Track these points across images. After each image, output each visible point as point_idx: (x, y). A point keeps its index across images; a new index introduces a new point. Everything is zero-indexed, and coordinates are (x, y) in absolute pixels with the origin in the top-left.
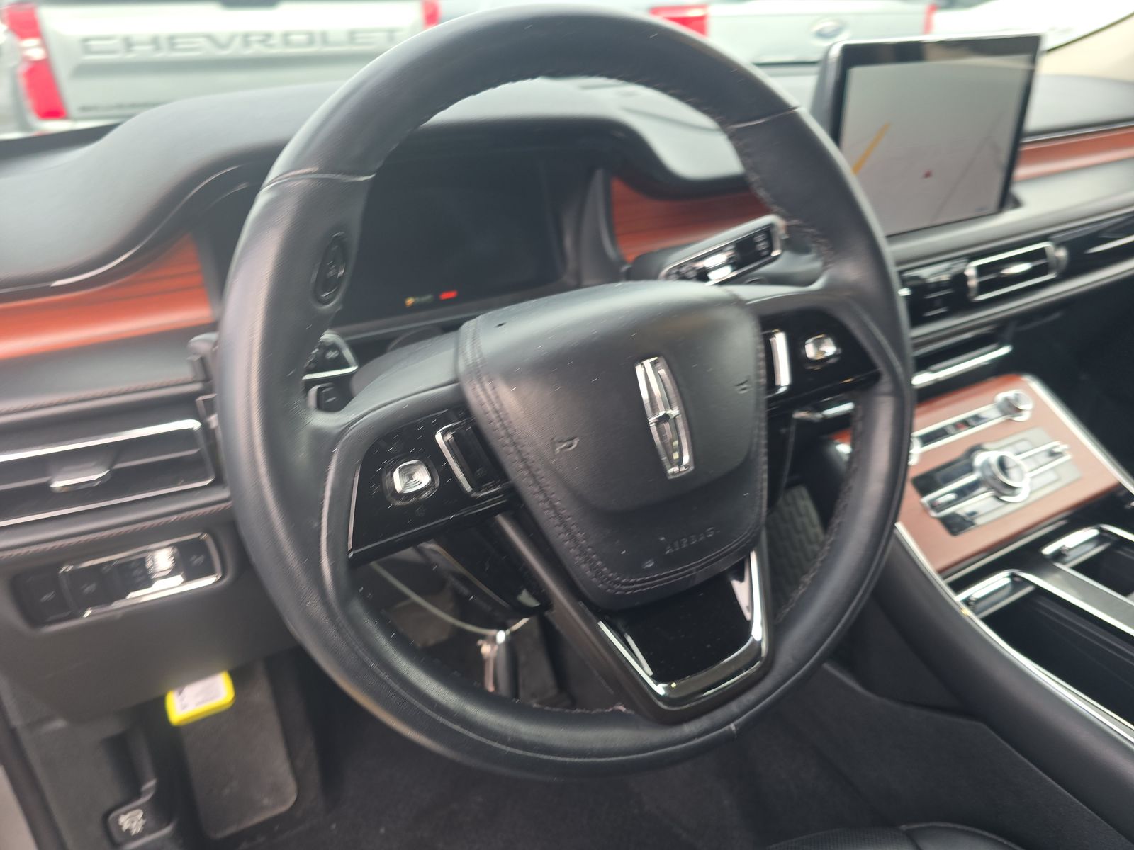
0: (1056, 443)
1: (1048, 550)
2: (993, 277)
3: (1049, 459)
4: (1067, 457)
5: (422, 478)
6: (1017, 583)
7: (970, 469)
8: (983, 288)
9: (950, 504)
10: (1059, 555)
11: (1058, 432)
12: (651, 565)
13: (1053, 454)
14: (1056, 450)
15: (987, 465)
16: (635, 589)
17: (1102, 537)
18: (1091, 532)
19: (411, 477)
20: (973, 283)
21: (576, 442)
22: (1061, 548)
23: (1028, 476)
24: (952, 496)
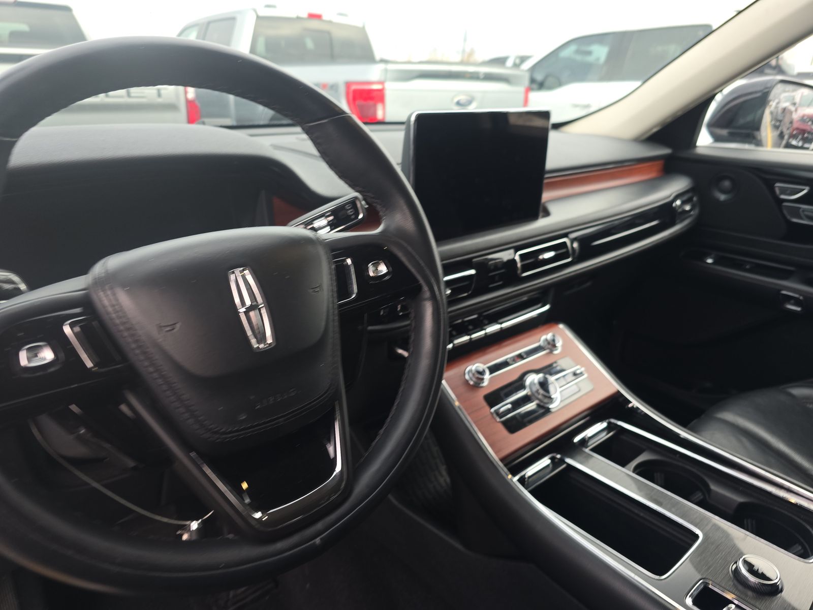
0: (578, 367)
1: (577, 439)
2: (532, 260)
3: (574, 378)
4: (586, 376)
5: (47, 355)
6: (555, 463)
7: (523, 387)
8: (526, 268)
9: (509, 411)
10: (584, 442)
11: (579, 360)
12: (244, 417)
13: (575, 374)
14: (578, 372)
15: (532, 384)
16: (233, 437)
17: (610, 427)
18: (603, 425)
19: (36, 356)
20: (519, 265)
21: (178, 326)
22: (585, 437)
23: (559, 390)
24: (509, 406)
